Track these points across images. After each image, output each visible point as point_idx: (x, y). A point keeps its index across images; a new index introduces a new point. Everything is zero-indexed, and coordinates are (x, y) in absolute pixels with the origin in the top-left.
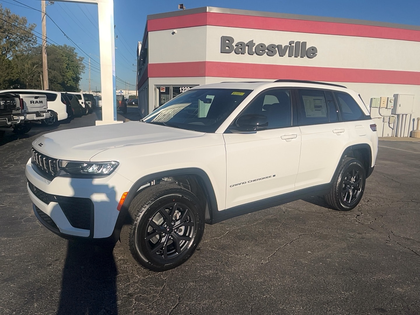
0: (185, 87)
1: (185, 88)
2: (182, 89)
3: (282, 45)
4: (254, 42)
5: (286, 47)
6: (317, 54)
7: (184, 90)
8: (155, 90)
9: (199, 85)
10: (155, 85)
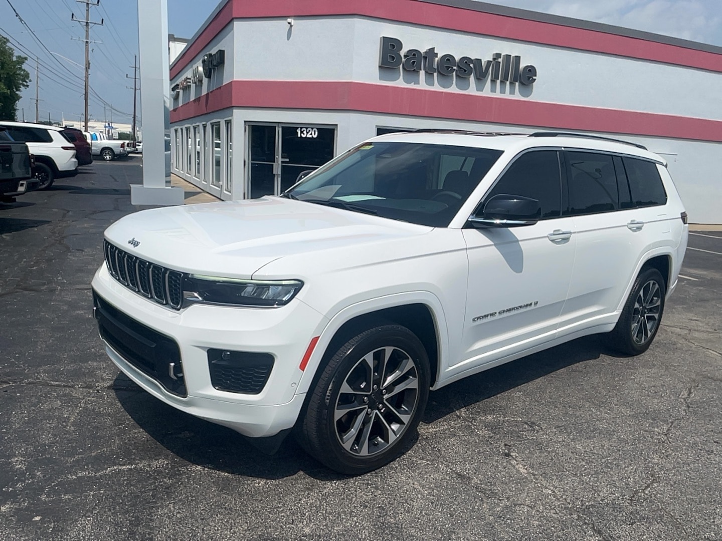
0: (307, 128)
1: (308, 129)
2: (302, 130)
3: (481, 60)
4: (435, 52)
5: (489, 62)
6: (535, 79)
7: (305, 132)
8: (245, 131)
9: (337, 125)
10: (245, 122)
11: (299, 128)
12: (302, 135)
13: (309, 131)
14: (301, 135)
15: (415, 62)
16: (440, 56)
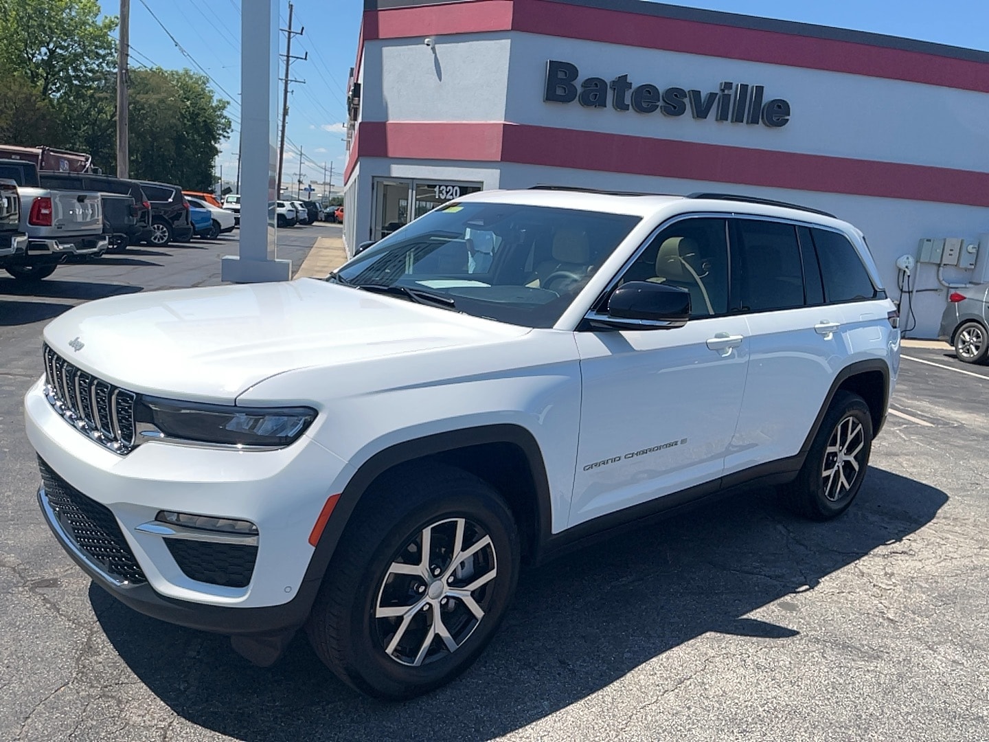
0: (447, 187)
1: (449, 188)
3: (700, 92)
4: (628, 81)
5: (712, 96)
6: (788, 120)
7: (444, 192)
8: (373, 189)
9: (482, 182)
10: (373, 177)
11: (438, 187)
12: (441, 195)
13: (450, 190)
14: (439, 196)
15: (596, 95)
16: (634, 86)
